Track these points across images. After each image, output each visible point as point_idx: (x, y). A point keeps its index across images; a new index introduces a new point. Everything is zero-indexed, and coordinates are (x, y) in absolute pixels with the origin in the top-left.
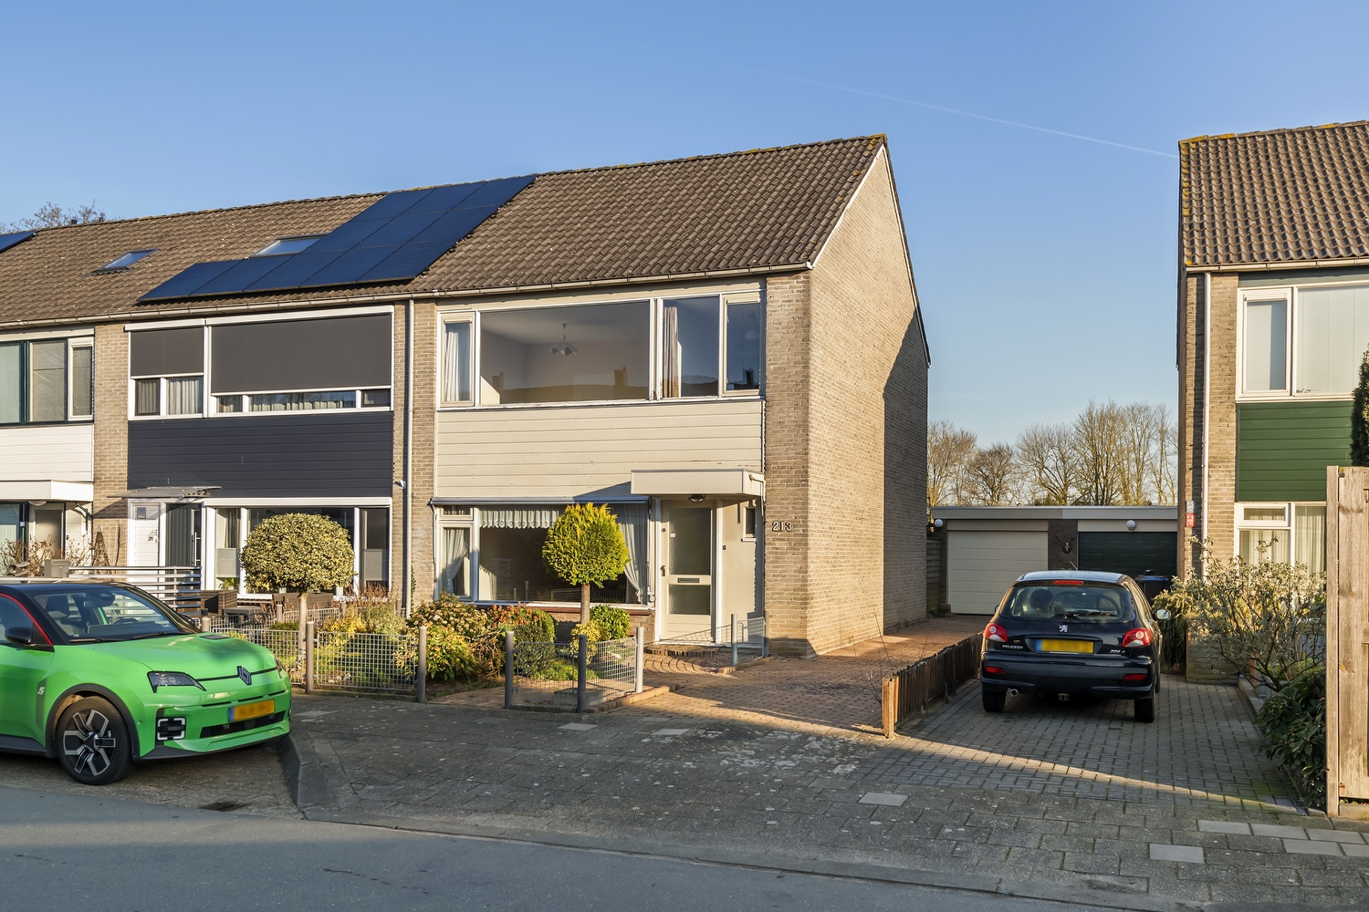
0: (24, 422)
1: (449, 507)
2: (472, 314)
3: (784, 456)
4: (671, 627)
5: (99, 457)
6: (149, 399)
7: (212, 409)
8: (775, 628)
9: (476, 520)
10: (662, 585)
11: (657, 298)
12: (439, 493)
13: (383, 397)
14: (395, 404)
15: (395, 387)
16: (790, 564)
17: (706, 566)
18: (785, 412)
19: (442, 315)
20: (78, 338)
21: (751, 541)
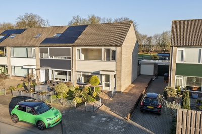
0: (27, 57)
1: (78, 72)
2: (80, 48)
3: (118, 69)
4: (105, 88)
5: (36, 62)
6: (42, 56)
7: (49, 58)
8: (117, 90)
9: (81, 73)
10: (104, 83)
11: (103, 48)
12: (77, 70)
13: (70, 58)
14: (71, 59)
15: (71, 57)
16: (119, 82)
17: (109, 81)
18: (119, 64)
19: (77, 48)
20: (33, 48)
21: (114, 79)
